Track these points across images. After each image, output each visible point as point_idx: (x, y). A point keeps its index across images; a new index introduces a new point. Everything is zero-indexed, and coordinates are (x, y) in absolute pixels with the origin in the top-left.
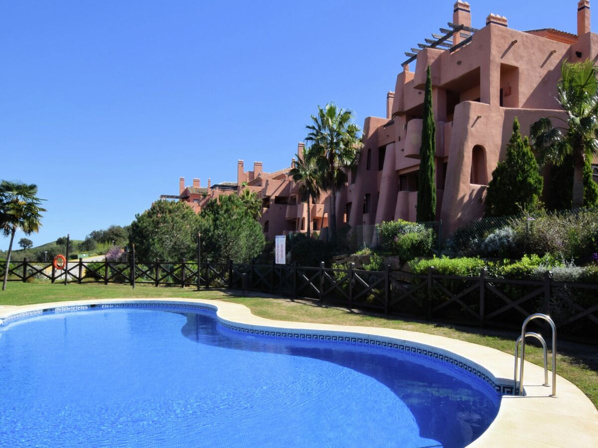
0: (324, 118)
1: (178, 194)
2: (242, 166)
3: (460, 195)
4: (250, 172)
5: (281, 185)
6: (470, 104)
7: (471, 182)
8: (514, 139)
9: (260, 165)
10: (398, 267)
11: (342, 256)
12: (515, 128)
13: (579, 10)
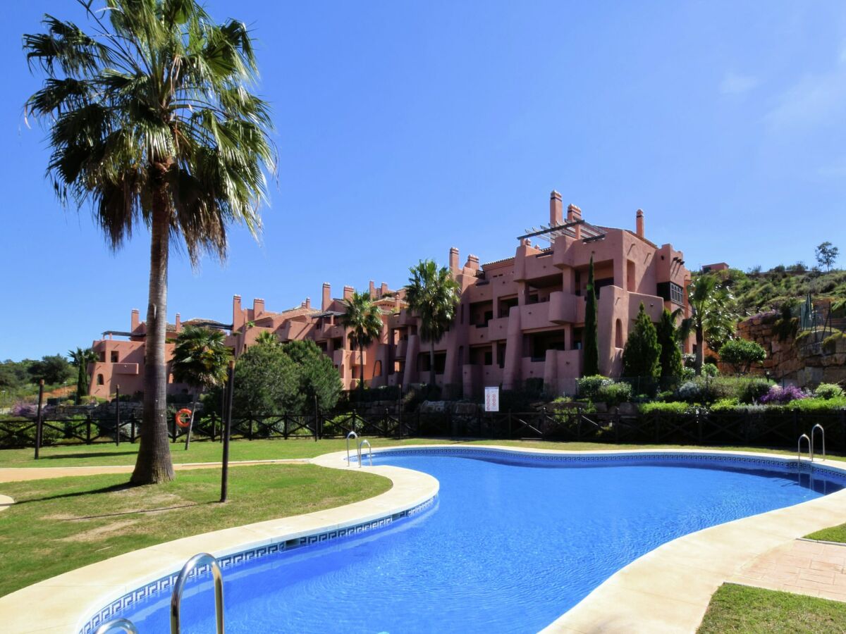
0: (425, 272)
1: (129, 331)
2: (239, 302)
3: (611, 356)
4: (249, 310)
5: (305, 328)
6: (614, 288)
7: (616, 347)
8: (641, 315)
9: (262, 302)
10: (606, 410)
11: (540, 403)
12: (642, 308)
13: (637, 217)
